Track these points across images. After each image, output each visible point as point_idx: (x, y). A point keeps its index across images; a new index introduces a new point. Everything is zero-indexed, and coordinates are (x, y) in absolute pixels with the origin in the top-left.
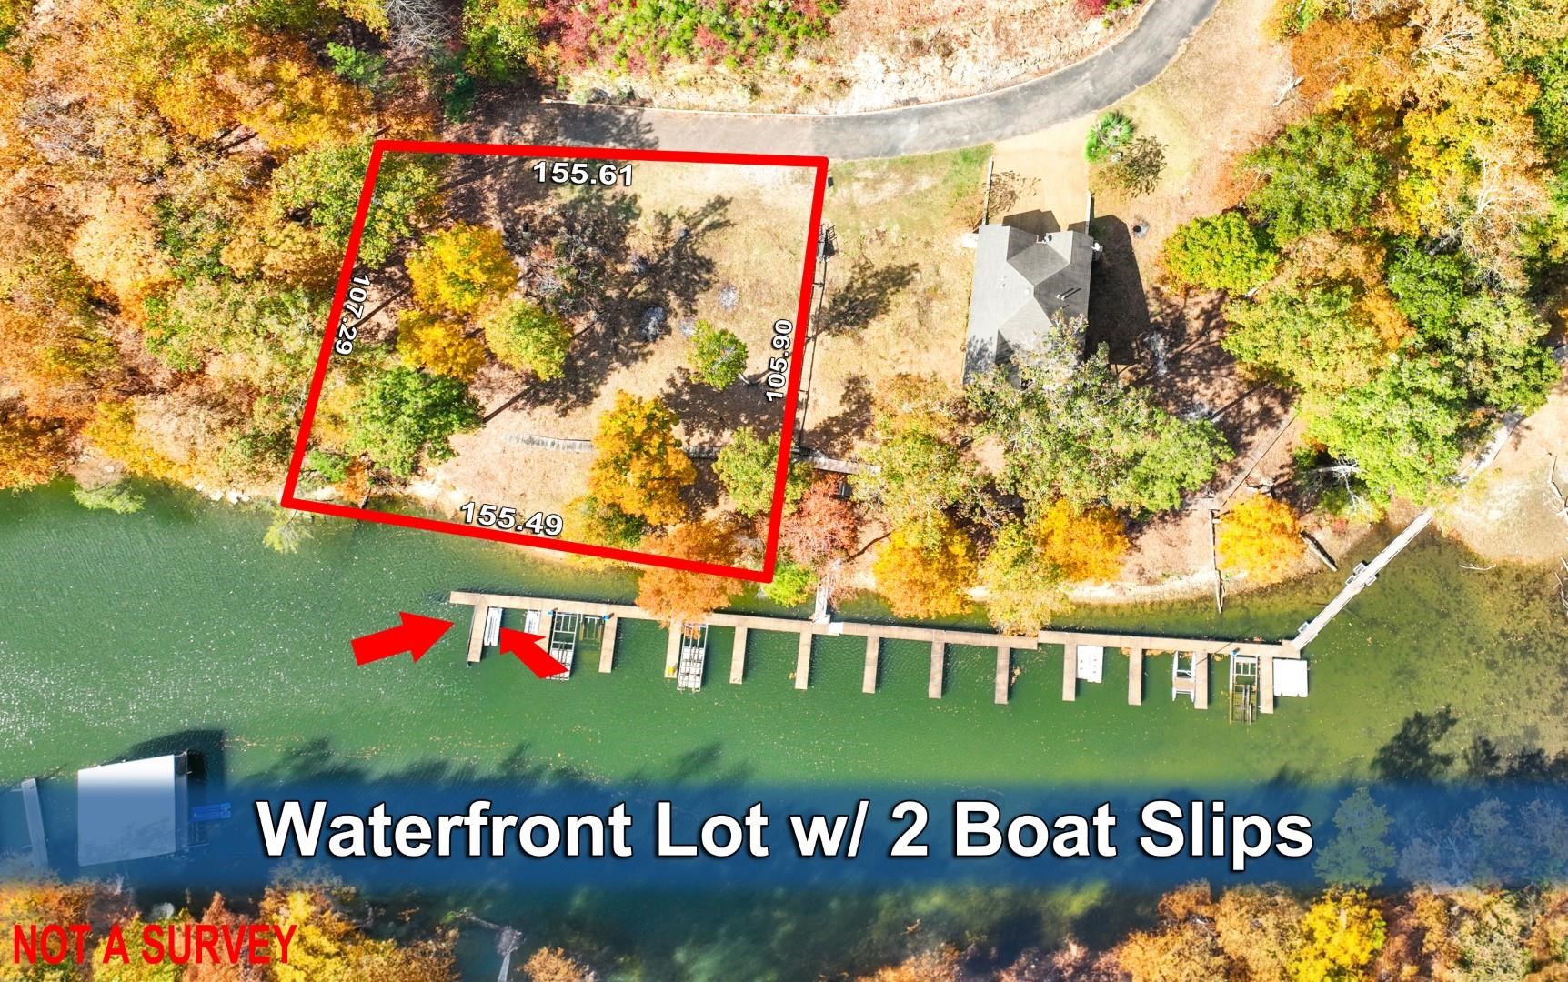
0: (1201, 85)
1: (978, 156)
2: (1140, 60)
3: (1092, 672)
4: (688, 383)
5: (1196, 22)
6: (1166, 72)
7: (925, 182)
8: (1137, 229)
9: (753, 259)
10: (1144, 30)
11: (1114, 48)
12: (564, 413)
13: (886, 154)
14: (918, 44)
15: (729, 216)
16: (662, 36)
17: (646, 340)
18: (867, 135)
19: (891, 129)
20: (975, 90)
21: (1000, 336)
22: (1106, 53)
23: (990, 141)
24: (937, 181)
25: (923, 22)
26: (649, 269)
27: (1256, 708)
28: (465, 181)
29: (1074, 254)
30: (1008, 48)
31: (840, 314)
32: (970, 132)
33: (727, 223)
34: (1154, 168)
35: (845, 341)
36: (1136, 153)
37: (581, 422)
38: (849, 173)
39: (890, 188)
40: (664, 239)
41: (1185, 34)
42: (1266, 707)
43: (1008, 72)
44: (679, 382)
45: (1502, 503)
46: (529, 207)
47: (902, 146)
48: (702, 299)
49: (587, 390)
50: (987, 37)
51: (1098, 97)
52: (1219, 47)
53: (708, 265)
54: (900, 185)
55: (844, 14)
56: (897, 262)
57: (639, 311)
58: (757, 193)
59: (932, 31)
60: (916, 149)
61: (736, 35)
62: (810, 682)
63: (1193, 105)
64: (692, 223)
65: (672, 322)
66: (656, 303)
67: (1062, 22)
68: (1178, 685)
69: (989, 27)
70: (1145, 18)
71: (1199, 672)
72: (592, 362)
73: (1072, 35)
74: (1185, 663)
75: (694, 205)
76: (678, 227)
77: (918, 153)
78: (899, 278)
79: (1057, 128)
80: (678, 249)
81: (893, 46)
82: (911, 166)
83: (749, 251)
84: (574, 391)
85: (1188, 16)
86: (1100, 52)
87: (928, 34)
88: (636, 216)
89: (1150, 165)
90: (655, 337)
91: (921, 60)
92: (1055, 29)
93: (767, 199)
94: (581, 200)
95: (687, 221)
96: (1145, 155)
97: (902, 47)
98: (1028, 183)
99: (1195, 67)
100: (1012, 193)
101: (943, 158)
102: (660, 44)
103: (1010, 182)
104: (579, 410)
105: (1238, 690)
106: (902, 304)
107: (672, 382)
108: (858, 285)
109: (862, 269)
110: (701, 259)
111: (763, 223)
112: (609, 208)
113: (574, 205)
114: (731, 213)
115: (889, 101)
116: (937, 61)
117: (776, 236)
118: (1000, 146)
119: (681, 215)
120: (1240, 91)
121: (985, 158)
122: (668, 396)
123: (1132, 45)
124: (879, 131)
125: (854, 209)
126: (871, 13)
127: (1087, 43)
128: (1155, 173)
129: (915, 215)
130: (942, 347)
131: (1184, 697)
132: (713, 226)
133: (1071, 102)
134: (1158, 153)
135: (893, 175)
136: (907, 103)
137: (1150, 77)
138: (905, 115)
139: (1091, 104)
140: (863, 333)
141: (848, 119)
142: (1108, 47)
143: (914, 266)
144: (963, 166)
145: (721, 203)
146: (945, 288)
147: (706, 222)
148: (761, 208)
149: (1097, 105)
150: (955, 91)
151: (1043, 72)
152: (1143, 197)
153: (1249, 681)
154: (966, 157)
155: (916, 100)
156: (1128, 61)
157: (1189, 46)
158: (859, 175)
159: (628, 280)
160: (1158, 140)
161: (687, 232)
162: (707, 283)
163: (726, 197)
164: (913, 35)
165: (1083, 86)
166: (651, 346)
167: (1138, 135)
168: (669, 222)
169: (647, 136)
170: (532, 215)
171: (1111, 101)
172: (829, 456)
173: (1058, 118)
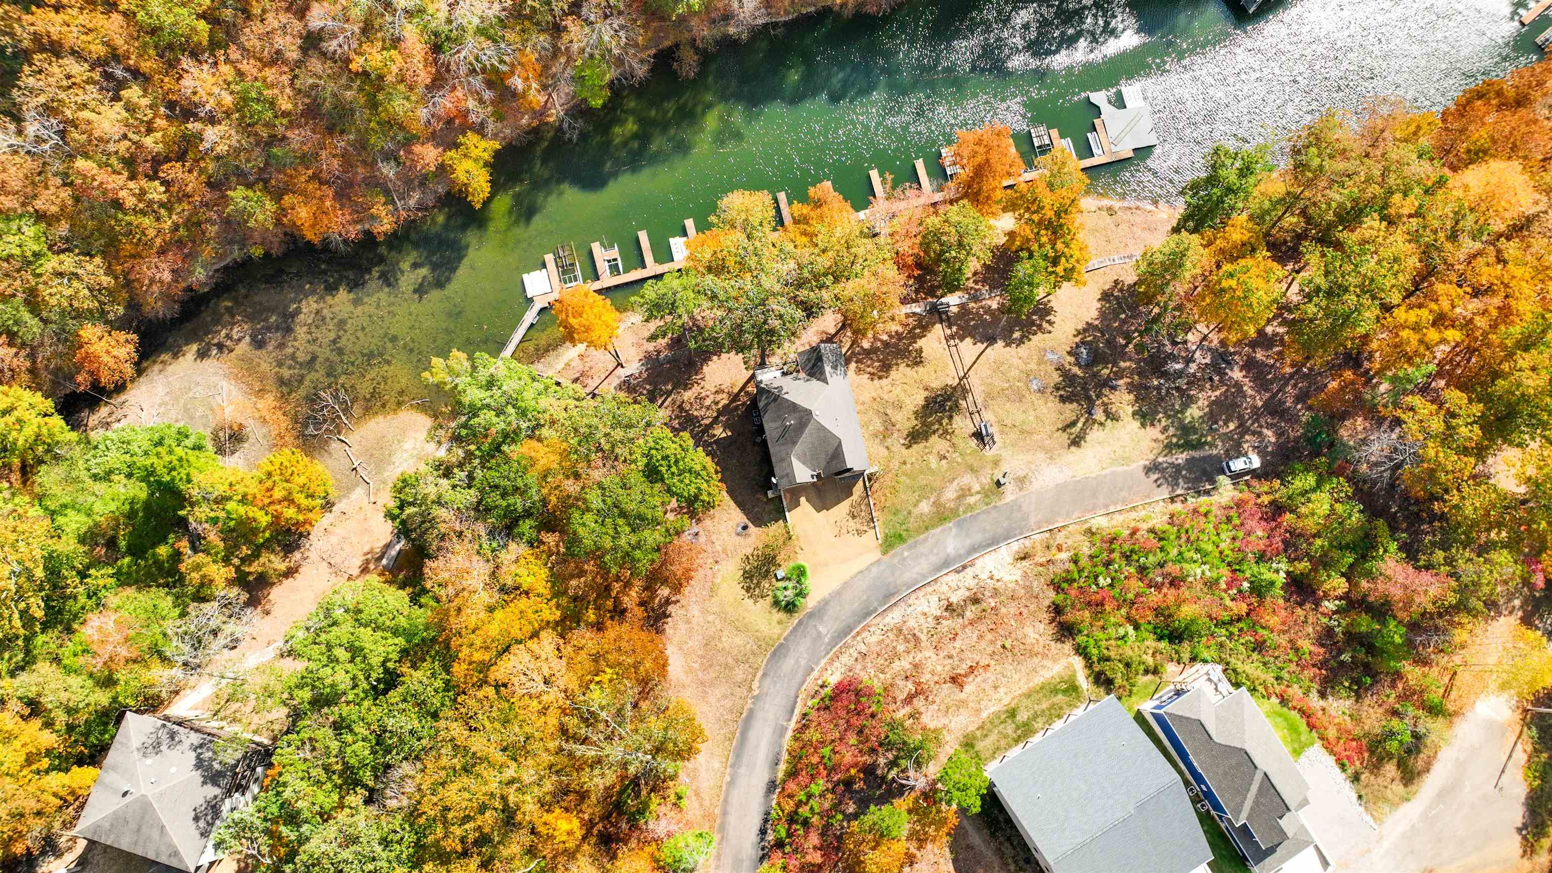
0: (730, 660)
1: (891, 542)
2: (788, 664)
3: (677, 244)
4: (1040, 327)
5: (751, 712)
6: (762, 661)
7: (925, 507)
8: (745, 528)
9: (1032, 413)
10: (792, 693)
11: (812, 670)
12: (1116, 282)
13: (964, 520)
14: (976, 601)
15: (1065, 436)
16: (1184, 538)
17: (1083, 343)
18: (985, 531)
19: (968, 542)
20: (913, 596)
21: (825, 381)
22: (817, 664)
23: (886, 558)
24: (916, 512)
25: (980, 619)
26: (1107, 384)
27: (557, 258)
28: (1274, 395)
29: (790, 464)
30: (900, 631)
31: (949, 399)
32: (904, 559)
33: (1064, 429)
34: (748, 576)
35: (937, 384)
36: (765, 584)
37: (1101, 281)
38: (987, 496)
39: (950, 494)
40: (1104, 404)
41: (756, 698)
42: (549, 258)
43: (894, 618)
44: (1045, 325)
45: (405, 455)
46: (1218, 393)
47: (954, 530)
48: (1056, 378)
49: (1109, 301)
50: (921, 631)
51: (812, 623)
52: (725, 697)
53: (1063, 400)
54: (943, 500)
55: (1047, 603)
56: (922, 445)
57: (1096, 358)
58: (1051, 458)
59: (968, 614)
60: (943, 531)
61: (1127, 557)
62: (869, 177)
63: (733, 641)
64: (1090, 421)
65: (1072, 359)
66: (1088, 366)
67: (864, 668)
68: (615, 253)
69: (923, 637)
70: (795, 702)
71: (603, 267)
72: (1116, 318)
73: (851, 662)
74: (614, 269)
75: (1095, 435)
76: (1099, 415)
77: (939, 529)
78: (915, 437)
79: (835, 585)
80: (1091, 404)
81: (996, 593)
82: (941, 516)
83: (1037, 417)
84: (1117, 298)
85: (759, 715)
86: (823, 662)
87: (971, 612)
88: (1134, 414)
89: (751, 578)
90: (1078, 346)
91: (968, 594)
92: (868, 660)
93: (1041, 456)
94: (1182, 412)
95: (1094, 421)
96: (758, 585)
97: (987, 594)
98: (844, 531)
99: (740, 673)
100: (854, 517)
101: (918, 531)
102: (1183, 531)
103: (859, 526)
104: (1107, 287)
105: (572, 265)
106: (905, 420)
107: (1050, 323)
108: (945, 421)
109: (946, 432)
110: (1071, 402)
111: (1035, 437)
112: (1158, 412)
113: (1185, 406)
114: (1064, 438)
115: (979, 563)
116: (954, 599)
117: (1022, 432)
118: (876, 555)
119: (1101, 424)
120: (696, 666)
121: (885, 541)
122: (1049, 314)
123: (799, 676)
124: (977, 538)
125: (972, 469)
126: (1025, 611)
127: (836, 664)
128: (745, 572)
129: (922, 480)
130: (863, 403)
131: (607, 246)
132: (1073, 424)
133: (832, 610)
134: (748, 590)
135: (952, 505)
136: (964, 567)
137: (774, 654)
138: (960, 557)
139: (816, 614)
140: (926, 394)
141: (1006, 539)
142: (817, 669)
143: (909, 447)
144: (901, 530)
145: (1076, 442)
146: (877, 441)
147: (1080, 425)
148: (1042, 448)
149: (811, 615)
150: (929, 589)
151: (863, 629)
152: (749, 551)
153: (566, 271)
154: (900, 538)
155: (957, 571)
156: (797, 662)
157: (750, 689)
158: (978, 497)
159: (1119, 375)
160: (751, 601)
161: (1090, 413)
162: (1058, 389)
163: (1073, 448)
164: (984, 605)
165: (826, 628)
166: (1077, 339)
167: (769, 600)
168: (1108, 417)
169: (1156, 476)
170: (1213, 388)
171: (800, 623)
172: (914, 314)
173: (838, 594)
